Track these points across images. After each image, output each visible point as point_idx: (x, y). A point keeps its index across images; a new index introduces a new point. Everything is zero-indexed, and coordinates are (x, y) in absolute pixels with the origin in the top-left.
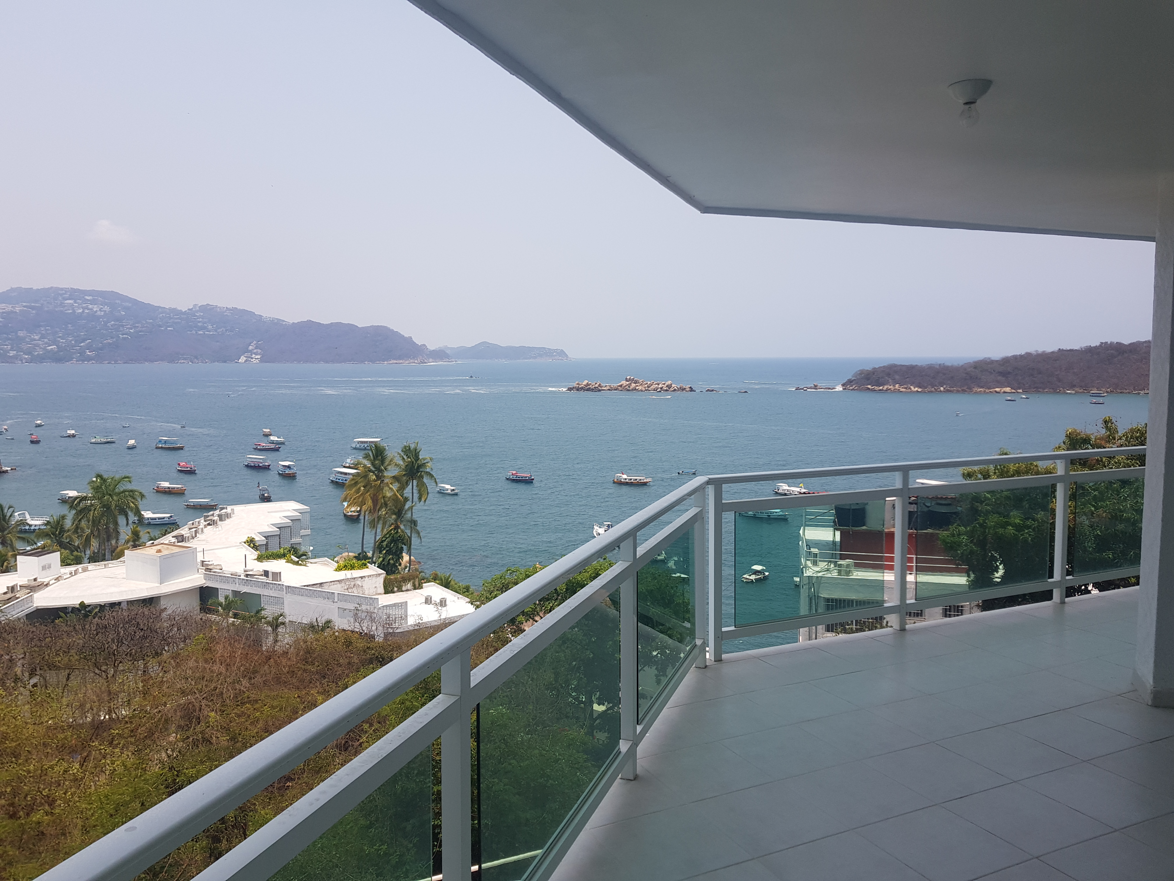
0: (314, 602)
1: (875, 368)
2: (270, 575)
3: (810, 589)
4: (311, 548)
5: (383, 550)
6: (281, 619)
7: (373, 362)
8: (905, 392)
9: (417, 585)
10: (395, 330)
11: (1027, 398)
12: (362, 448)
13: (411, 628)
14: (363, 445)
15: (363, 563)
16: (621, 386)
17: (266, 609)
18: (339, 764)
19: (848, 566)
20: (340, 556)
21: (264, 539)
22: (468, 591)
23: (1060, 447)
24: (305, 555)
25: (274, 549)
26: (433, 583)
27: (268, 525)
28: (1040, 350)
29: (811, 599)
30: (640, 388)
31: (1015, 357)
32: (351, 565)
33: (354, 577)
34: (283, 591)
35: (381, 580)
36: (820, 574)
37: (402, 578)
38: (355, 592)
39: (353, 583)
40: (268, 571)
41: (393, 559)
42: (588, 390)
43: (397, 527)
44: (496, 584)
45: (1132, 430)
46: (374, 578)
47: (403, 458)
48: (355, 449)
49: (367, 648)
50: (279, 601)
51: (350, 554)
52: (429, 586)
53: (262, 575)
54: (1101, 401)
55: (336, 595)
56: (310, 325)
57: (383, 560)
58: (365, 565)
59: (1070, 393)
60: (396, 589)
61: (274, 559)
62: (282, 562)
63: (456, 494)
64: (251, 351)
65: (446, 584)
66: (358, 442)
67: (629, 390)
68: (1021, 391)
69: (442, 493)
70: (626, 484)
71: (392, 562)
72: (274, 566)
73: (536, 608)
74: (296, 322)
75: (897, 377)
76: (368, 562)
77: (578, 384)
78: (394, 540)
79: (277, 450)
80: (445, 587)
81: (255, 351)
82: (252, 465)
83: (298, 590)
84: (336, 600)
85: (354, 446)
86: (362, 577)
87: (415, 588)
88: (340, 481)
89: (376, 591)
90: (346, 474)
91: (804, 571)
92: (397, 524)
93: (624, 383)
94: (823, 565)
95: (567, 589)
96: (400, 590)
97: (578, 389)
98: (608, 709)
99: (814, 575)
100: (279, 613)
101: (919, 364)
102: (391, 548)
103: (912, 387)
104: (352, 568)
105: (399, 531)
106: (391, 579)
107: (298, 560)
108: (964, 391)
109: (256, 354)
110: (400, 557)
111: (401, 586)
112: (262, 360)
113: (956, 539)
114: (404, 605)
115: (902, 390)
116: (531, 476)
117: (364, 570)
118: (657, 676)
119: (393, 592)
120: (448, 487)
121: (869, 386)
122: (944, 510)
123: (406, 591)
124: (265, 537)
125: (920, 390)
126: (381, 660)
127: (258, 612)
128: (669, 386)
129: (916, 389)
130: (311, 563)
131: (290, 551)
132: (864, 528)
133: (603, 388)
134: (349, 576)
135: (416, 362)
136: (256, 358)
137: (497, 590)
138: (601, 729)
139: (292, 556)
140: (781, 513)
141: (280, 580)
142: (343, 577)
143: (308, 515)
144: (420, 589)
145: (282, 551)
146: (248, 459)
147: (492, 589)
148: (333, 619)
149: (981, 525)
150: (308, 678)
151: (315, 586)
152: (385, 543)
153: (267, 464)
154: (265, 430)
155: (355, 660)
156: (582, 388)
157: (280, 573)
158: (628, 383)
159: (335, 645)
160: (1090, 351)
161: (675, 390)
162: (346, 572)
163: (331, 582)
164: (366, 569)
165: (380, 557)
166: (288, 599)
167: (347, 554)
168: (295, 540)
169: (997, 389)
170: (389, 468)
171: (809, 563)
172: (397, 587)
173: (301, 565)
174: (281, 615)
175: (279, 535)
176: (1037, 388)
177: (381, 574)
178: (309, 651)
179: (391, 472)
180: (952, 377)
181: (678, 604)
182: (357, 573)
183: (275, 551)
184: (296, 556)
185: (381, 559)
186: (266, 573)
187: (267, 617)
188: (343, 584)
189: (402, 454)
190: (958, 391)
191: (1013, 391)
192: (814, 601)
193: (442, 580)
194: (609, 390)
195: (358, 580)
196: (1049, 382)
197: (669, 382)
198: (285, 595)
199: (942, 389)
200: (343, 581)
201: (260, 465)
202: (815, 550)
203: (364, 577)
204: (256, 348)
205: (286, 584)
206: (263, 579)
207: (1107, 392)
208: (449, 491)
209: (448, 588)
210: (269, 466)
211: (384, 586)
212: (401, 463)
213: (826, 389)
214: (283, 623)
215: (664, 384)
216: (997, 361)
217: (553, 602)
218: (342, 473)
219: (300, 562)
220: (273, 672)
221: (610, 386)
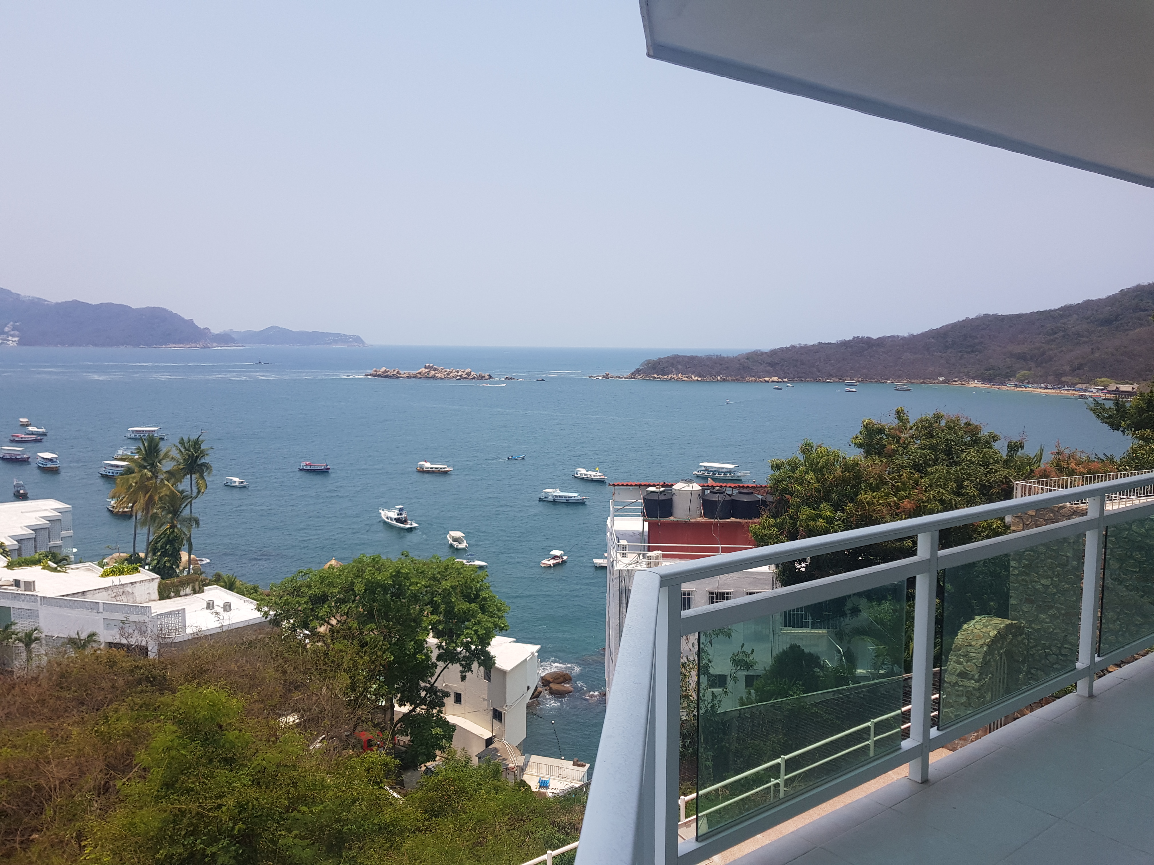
0: (73, 613)
1: (660, 359)
2: (22, 585)
3: (620, 582)
4: (75, 550)
5: (158, 552)
6: (35, 635)
7: (149, 345)
8: (687, 381)
9: (197, 589)
10: (174, 312)
11: (792, 387)
12: (137, 438)
13: (190, 638)
14: (138, 435)
15: (134, 567)
16: (420, 373)
17: (17, 623)
18: (97, 808)
19: (657, 558)
20: (110, 557)
21: (16, 543)
22: (256, 591)
23: (857, 437)
24: (66, 560)
25: (29, 554)
26: (215, 586)
27: (21, 527)
28: (803, 343)
29: (621, 593)
30: (439, 375)
31: (781, 349)
32: (120, 570)
33: (123, 583)
34: (37, 602)
35: (155, 585)
36: (630, 567)
37: (180, 582)
38: (125, 600)
39: (121, 591)
40: (19, 581)
41: (169, 561)
42: (386, 377)
43: (173, 527)
44: (286, 588)
45: (921, 421)
46: (147, 584)
47: (181, 451)
48: (130, 438)
49: (136, 667)
50: (33, 614)
51: (122, 554)
52: (211, 589)
53: (12, 585)
54: (854, 390)
55: (101, 605)
56: (76, 304)
57: (158, 563)
58: (137, 569)
59: (829, 382)
60: (172, 594)
61: (28, 565)
62: (38, 568)
63: (245, 487)
64: (7, 333)
65: (230, 586)
66: (133, 431)
67: (427, 378)
68: (786, 380)
69: (229, 486)
70: (428, 472)
71: (168, 564)
72: (25, 574)
73: (331, 611)
74: (60, 301)
75: (680, 367)
76: (140, 566)
77: (375, 371)
78: (170, 541)
79: (40, 441)
80: (229, 589)
81: (12, 333)
82: (8, 457)
83: (56, 601)
84: (101, 610)
85: (129, 436)
86: (132, 583)
87: (195, 592)
88: (111, 474)
89: (150, 597)
90: (117, 466)
91: (615, 565)
92: (173, 523)
93: (423, 370)
94: (632, 556)
95: (366, 590)
96: (178, 595)
97: (375, 376)
98: (410, 711)
99: (624, 568)
100: (34, 628)
101: (699, 355)
102: (166, 550)
103: (693, 377)
104: (121, 573)
105: (176, 530)
106: (167, 583)
107: (55, 566)
108: (738, 380)
109: (13, 336)
110: (177, 558)
111: (179, 591)
112: (20, 343)
113: (767, 532)
114: (181, 613)
115: (684, 379)
116: (327, 465)
117: (135, 575)
118: (461, 672)
119: (169, 598)
120: (235, 479)
121: (655, 375)
122: (745, 499)
123: (185, 596)
124: (17, 541)
125: (699, 379)
126: (152, 679)
127: (7, 627)
128: (469, 374)
129: (697, 378)
130: (72, 569)
131: (47, 557)
132: (671, 518)
133: (402, 375)
134: (117, 583)
135: (198, 346)
136: (13, 341)
137: (288, 594)
138: (402, 732)
139: (49, 562)
140: (579, 498)
141: (34, 590)
142: (110, 584)
143: (70, 514)
144: (201, 593)
145: (37, 556)
146: (3, 451)
147: (282, 593)
148: (97, 632)
149: (791, 517)
150: (63, 706)
151: (76, 596)
152: (160, 544)
153: (25, 456)
154: (22, 420)
155: (120, 682)
156: (379, 376)
157: (34, 582)
158: (427, 370)
159: (96, 666)
160: (845, 344)
161: (474, 378)
162: (114, 578)
163: (95, 590)
164: (138, 574)
165: (154, 560)
166: (44, 611)
167: (118, 554)
168: (53, 543)
169: (767, 379)
170: (164, 462)
171: (619, 557)
172: (173, 592)
173: (59, 571)
174: (35, 630)
175: (35, 538)
176: (800, 377)
177: (155, 579)
178: (63, 675)
179: (166, 466)
180: (727, 368)
181: (485, 599)
182: (126, 579)
183: (28, 557)
184: (54, 562)
185: (155, 562)
186: (17, 583)
187: (18, 633)
188: (110, 592)
189: (179, 446)
190: (733, 380)
191: (780, 380)
192: (624, 594)
193: (226, 583)
194: (408, 377)
195: (127, 586)
196: (810, 372)
197: (469, 370)
198: (39, 606)
199: (719, 378)
200: (110, 589)
201: (18, 457)
202: (623, 542)
203: (135, 582)
204: (12, 330)
205: (40, 595)
206: (14, 590)
207: (859, 381)
208: (237, 484)
209: (232, 590)
210: (28, 458)
211: (159, 592)
212: (179, 456)
213: (617, 377)
214: (37, 639)
215: (464, 372)
216: (766, 353)
217: (351, 604)
218: (112, 466)
219: (59, 568)
220: (18, 703)
221: (409, 373)
